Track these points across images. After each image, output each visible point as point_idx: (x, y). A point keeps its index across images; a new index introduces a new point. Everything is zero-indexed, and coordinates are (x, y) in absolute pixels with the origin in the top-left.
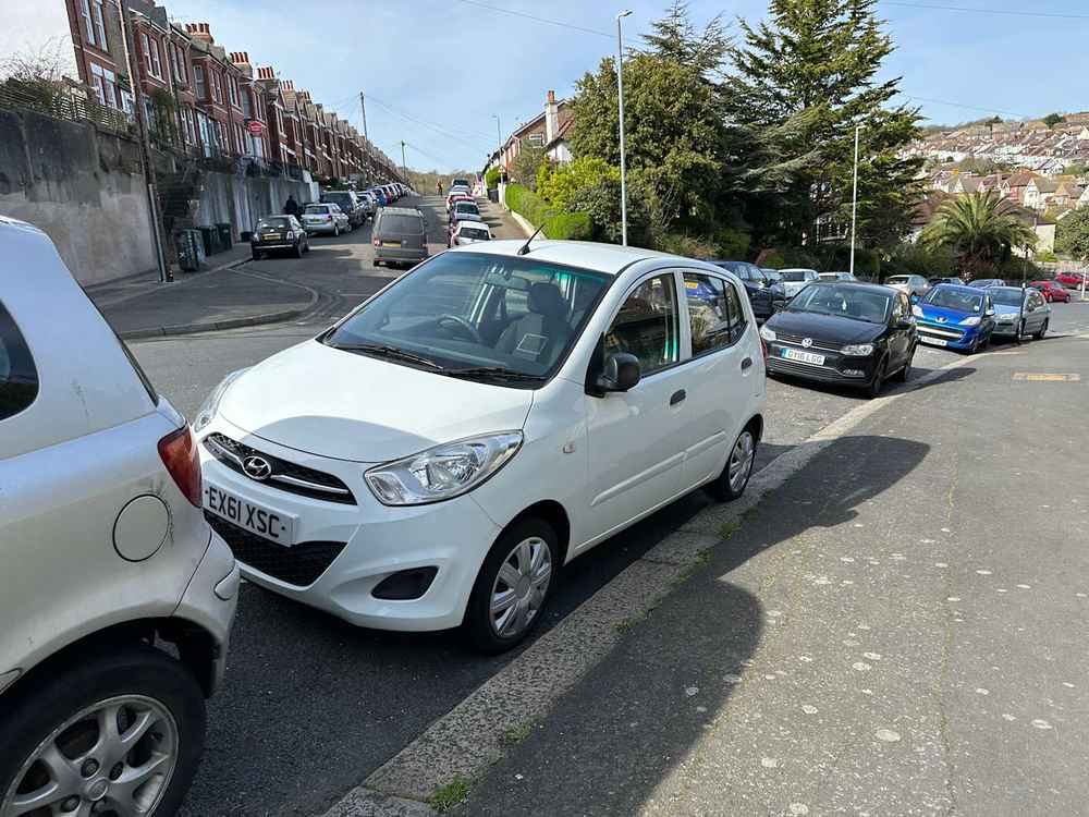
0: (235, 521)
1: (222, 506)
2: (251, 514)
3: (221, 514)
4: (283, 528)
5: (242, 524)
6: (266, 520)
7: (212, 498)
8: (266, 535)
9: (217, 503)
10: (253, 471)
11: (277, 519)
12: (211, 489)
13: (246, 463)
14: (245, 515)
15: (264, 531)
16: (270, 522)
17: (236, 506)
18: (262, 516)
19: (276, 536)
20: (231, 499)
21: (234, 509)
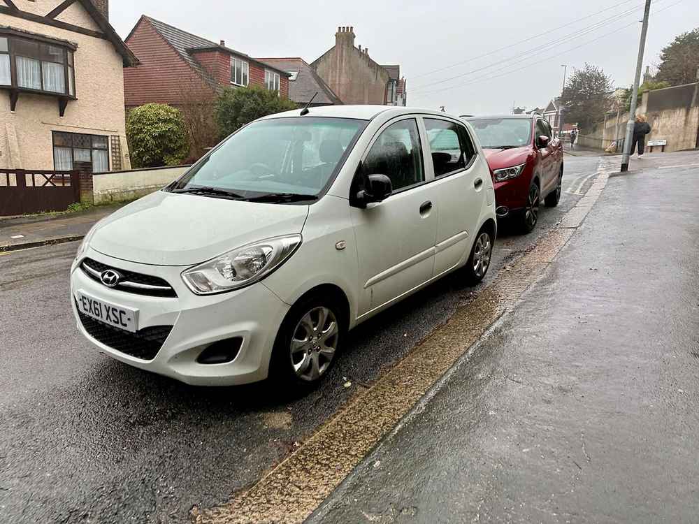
0: (99, 318)
1: (91, 308)
2: (108, 312)
3: (91, 314)
4: (129, 319)
5: (104, 320)
6: (117, 314)
7: (85, 304)
8: (120, 326)
9: (87, 307)
10: (107, 281)
11: (124, 313)
12: (83, 297)
13: (103, 276)
14: (104, 313)
15: (117, 323)
16: (120, 315)
17: (98, 307)
18: (115, 312)
19: (125, 325)
20: (95, 302)
21: (98, 309)
